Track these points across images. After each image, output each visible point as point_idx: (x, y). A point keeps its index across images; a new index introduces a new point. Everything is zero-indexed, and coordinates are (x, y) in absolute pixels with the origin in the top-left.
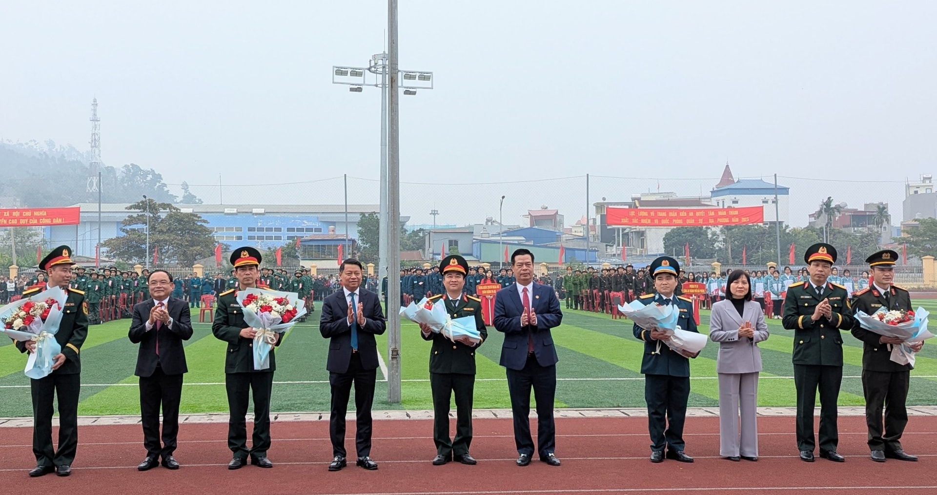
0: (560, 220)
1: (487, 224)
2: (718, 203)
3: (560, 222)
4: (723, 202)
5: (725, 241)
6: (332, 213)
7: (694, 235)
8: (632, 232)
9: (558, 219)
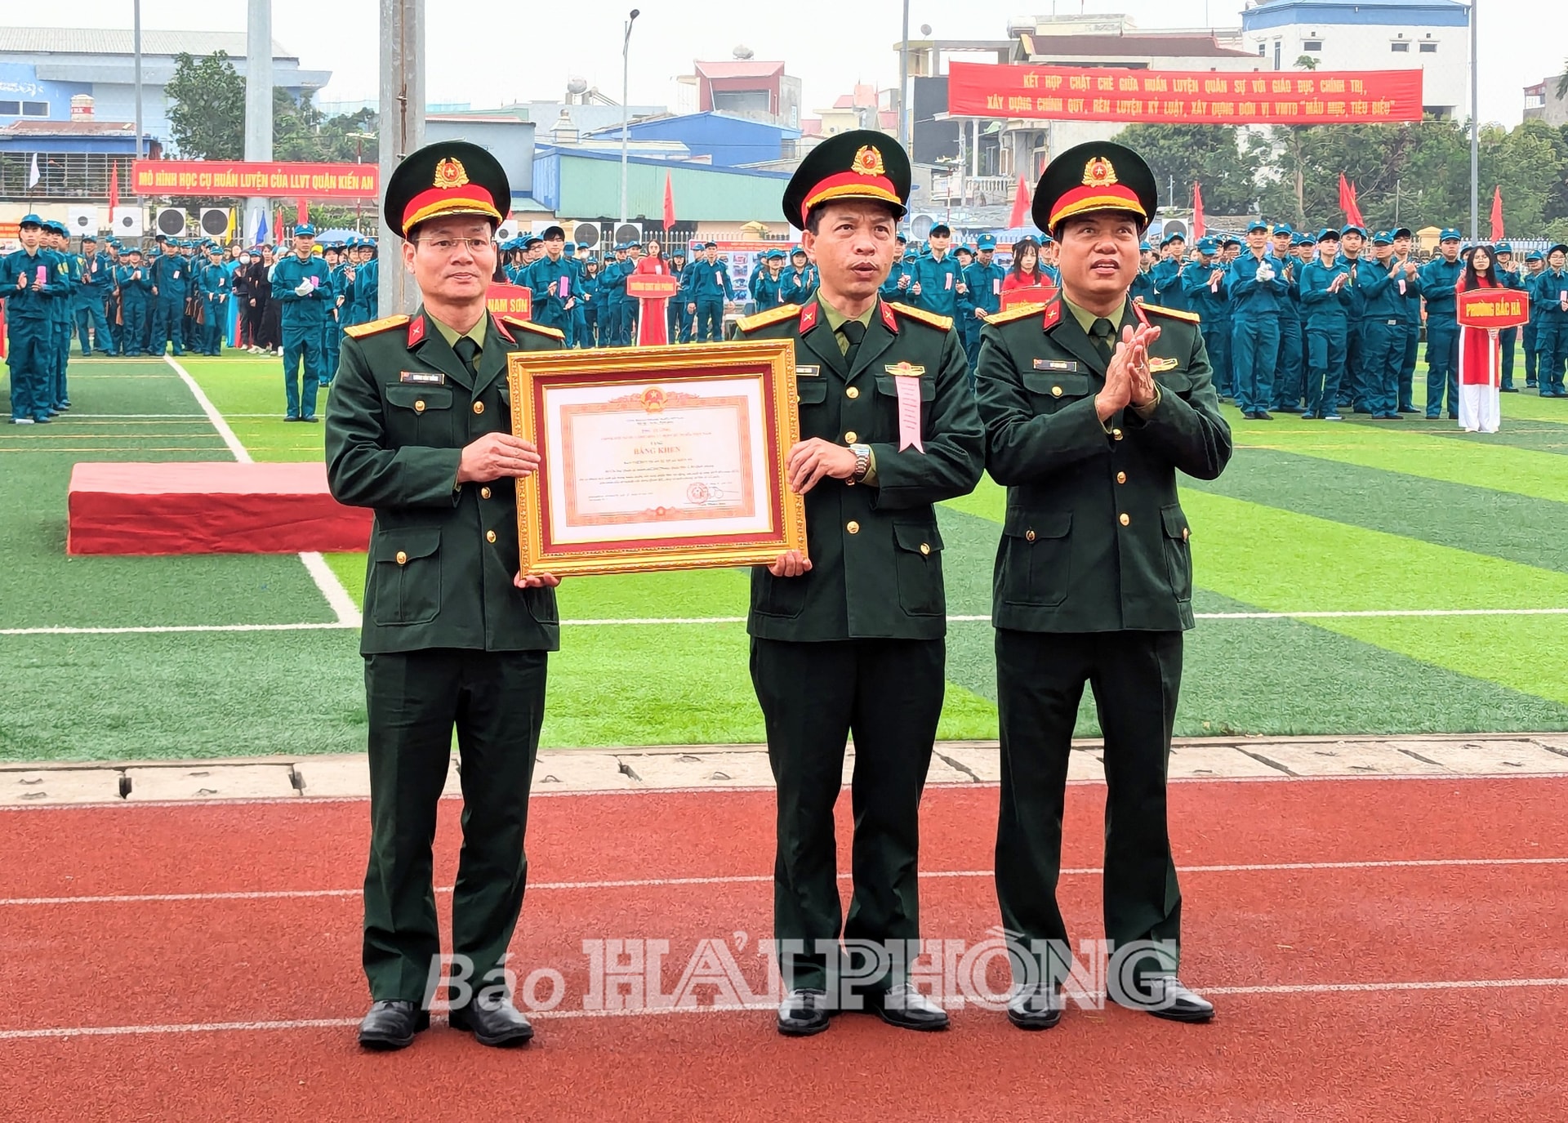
0: (789, 90)
1: (569, 101)
2: (1262, 47)
3: (789, 98)
4: (1278, 45)
5: (1286, 162)
6: (87, 54)
7: (1195, 143)
8: (1009, 133)
9: (784, 88)
